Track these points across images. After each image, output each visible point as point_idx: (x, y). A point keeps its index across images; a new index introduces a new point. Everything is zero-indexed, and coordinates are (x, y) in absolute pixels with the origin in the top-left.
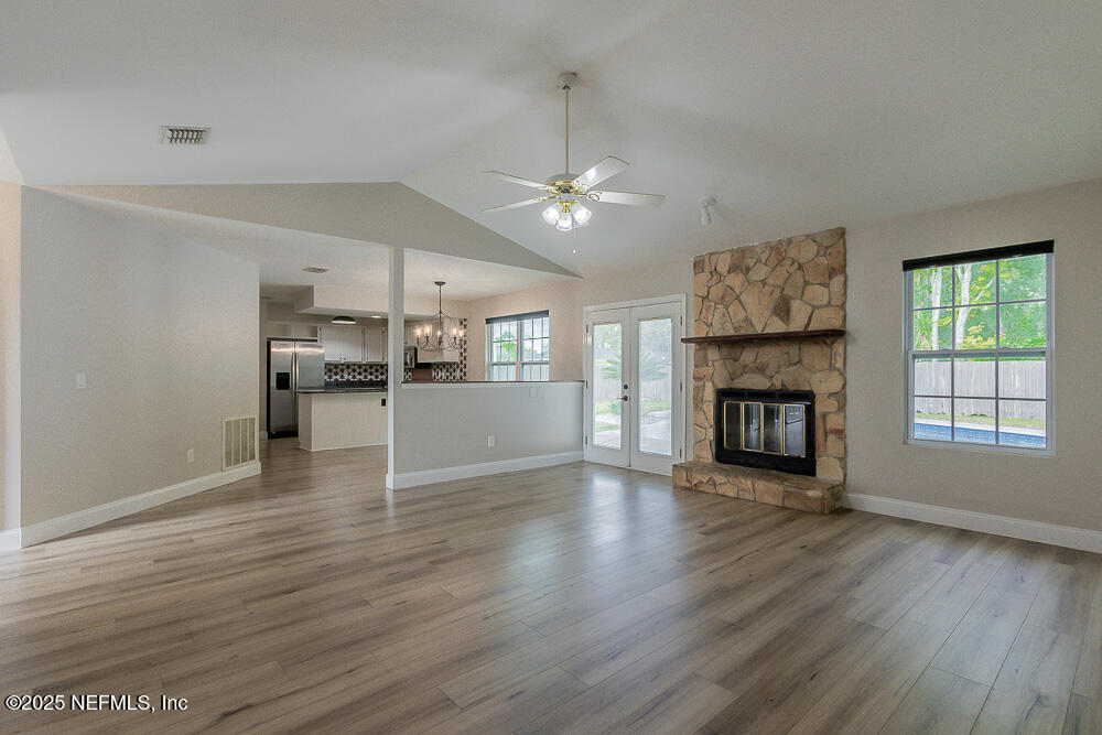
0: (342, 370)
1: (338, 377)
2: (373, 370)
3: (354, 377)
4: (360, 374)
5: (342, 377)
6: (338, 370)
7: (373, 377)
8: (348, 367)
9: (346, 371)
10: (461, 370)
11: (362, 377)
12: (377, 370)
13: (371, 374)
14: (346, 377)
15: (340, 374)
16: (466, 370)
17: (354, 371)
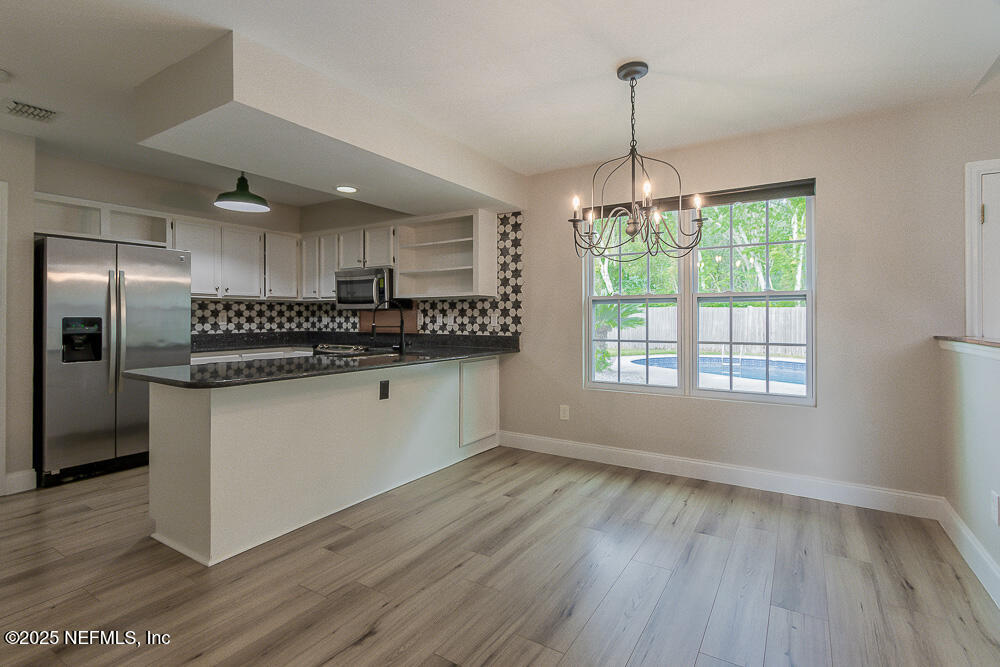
0: (215, 314)
1: (207, 327)
2: (274, 314)
3: (239, 326)
4: (250, 320)
5: (215, 326)
6: (208, 313)
7: (274, 326)
8: (227, 307)
9: (223, 315)
10: (505, 313)
11: (254, 326)
12: (281, 314)
13: (271, 320)
14: (223, 325)
15: (212, 320)
16: (520, 313)
17: (239, 314)
